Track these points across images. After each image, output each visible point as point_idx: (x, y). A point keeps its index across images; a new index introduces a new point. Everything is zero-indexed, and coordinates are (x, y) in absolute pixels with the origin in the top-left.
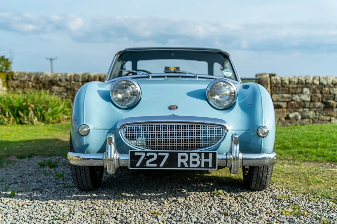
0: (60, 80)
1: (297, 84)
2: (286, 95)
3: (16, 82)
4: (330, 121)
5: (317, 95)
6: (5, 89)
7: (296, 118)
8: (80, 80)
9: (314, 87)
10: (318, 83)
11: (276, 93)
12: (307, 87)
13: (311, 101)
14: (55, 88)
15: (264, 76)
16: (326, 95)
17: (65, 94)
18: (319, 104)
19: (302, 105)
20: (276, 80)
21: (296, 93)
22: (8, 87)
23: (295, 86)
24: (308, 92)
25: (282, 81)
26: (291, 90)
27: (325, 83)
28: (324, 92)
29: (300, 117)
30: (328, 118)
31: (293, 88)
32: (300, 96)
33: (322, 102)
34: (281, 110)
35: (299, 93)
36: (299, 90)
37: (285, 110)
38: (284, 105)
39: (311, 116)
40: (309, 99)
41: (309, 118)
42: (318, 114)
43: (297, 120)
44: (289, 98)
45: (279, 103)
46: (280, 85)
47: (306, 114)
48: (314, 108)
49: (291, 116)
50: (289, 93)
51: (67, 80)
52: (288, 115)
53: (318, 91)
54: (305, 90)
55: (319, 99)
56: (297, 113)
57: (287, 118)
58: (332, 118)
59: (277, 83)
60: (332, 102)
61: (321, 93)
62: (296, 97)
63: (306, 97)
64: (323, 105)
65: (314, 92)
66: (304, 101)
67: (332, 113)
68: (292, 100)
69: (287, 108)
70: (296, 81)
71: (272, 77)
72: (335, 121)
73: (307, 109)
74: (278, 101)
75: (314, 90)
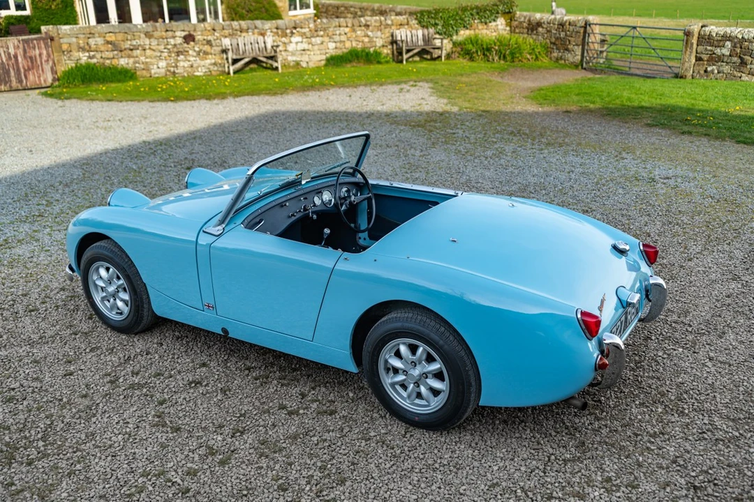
0: (544, 23)
1: (722, 36)
2: (709, 48)
3: (516, 23)
4: (740, 78)
5: (736, 49)
6: (508, 28)
7: (712, 71)
8: (556, 23)
9: (736, 41)
10: (740, 37)
11: (701, 45)
12: (729, 40)
13: (730, 56)
14: (540, 29)
15: (692, 27)
16: (743, 50)
17: (546, 35)
18: (735, 59)
19: (720, 59)
20: (705, 31)
21: (719, 47)
22: (511, 27)
23: (720, 38)
24: (730, 46)
25: (710, 32)
26: (715, 42)
27: (746, 37)
28: (743, 47)
29: (716, 71)
30: (740, 75)
31: (717, 41)
32: (721, 50)
33: (740, 57)
34: (702, 62)
35: (720, 47)
36: (721, 44)
37: (705, 63)
38: (705, 57)
39: (725, 72)
40: (728, 53)
41: (723, 73)
42: (732, 69)
43: (713, 74)
44: (711, 51)
45: (701, 55)
46: (707, 37)
47: (721, 69)
48: (730, 62)
49: (709, 69)
50: (712, 46)
51: (548, 23)
52: (706, 68)
53: (738, 45)
54: (728, 43)
55: (737, 54)
56: (714, 67)
57: (706, 71)
58: (743, 75)
59: (705, 35)
60: (747, 58)
61: (741, 48)
62: (718, 51)
63: (726, 52)
64: (739, 61)
65: (735, 46)
66: (723, 55)
67: (744, 70)
68: (714, 53)
69: (708, 61)
70: (722, 33)
71: (703, 29)
72: (745, 78)
73: (725, 64)
74: (702, 53)
75: (735, 44)
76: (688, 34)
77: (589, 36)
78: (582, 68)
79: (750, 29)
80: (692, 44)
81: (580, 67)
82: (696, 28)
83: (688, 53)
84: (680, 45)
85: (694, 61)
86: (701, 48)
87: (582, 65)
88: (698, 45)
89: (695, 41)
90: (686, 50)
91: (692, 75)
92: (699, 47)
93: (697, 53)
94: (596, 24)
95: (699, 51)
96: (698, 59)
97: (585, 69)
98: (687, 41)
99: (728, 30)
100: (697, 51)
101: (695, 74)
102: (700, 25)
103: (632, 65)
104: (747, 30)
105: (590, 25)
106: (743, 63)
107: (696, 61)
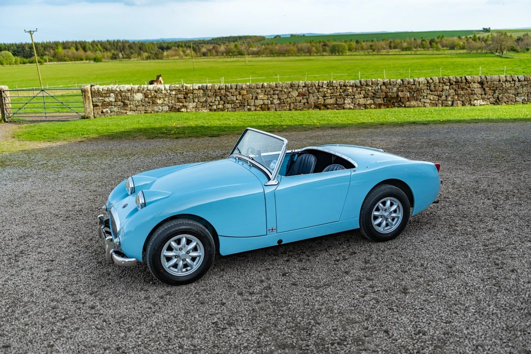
1: (107, 91)
2: (100, 98)
7: (107, 112)
9: (117, 92)
10: (119, 90)
11: (94, 97)
12: (112, 93)
13: (116, 101)
15: (86, 87)
16: (123, 97)
18: (119, 103)
19: (110, 104)
21: (106, 97)
24: (113, 96)
25: (98, 89)
26: (103, 95)
27: (123, 90)
28: (122, 95)
29: (109, 112)
30: (125, 112)
31: (104, 93)
33: (122, 101)
34: (98, 107)
35: (108, 97)
36: (108, 95)
37: (101, 107)
38: (100, 104)
39: (115, 111)
40: (114, 100)
42: (119, 109)
43: (108, 113)
44: (102, 100)
45: (96, 103)
46: (97, 92)
47: (112, 110)
48: (117, 105)
49: (104, 111)
50: (102, 97)
52: (102, 110)
53: (119, 95)
54: (112, 94)
55: (120, 100)
56: (107, 109)
57: (102, 112)
58: (127, 111)
59: (95, 91)
60: (127, 101)
61: (121, 96)
62: (107, 99)
63: (112, 99)
64: (122, 104)
65: (117, 96)
66: (111, 101)
67: (127, 108)
68: (105, 101)
69: (102, 106)
70: (106, 89)
71: (93, 87)
72: (129, 113)
73: (113, 106)
74: (96, 102)
75: (117, 94)
76: (84, 91)
77: (5, 99)
78: (5, 122)
79: (123, 85)
80: (89, 97)
81: (3, 121)
82: (88, 87)
83: (87, 102)
84: (81, 99)
85: (92, 107)
86: (94, 99)
87: (5, 120)
88: (92, 98)
89: (90, 95)
90: (86, 101)
91: (94, 116)
92: (93, 99)
93: (93, 102)
94: (7, 91)
95: (94, 101)
96: (95, 106)
97: (7, 122)
98: (85, 95)
99: (110, 87)
100: (92, 101)
101: (96, 115)
102: (90, 85)
103: (47, 115)
104: (121, 86)
105: (3, 92)
106: (125, 105)
107: (94, 107)
